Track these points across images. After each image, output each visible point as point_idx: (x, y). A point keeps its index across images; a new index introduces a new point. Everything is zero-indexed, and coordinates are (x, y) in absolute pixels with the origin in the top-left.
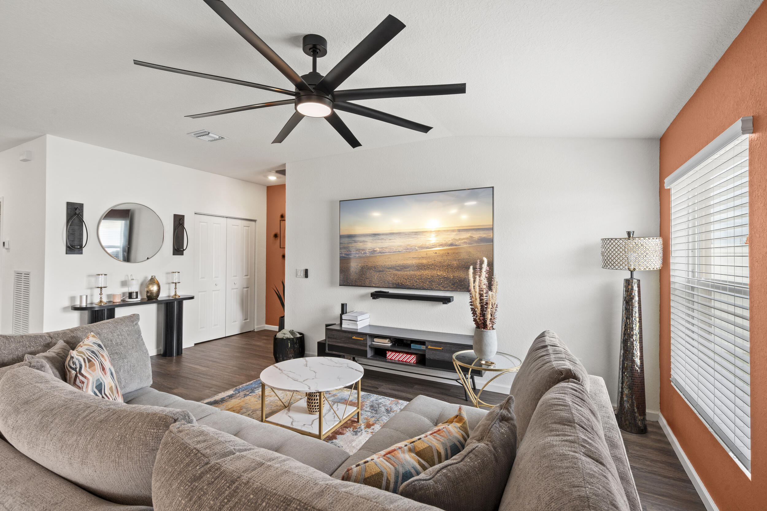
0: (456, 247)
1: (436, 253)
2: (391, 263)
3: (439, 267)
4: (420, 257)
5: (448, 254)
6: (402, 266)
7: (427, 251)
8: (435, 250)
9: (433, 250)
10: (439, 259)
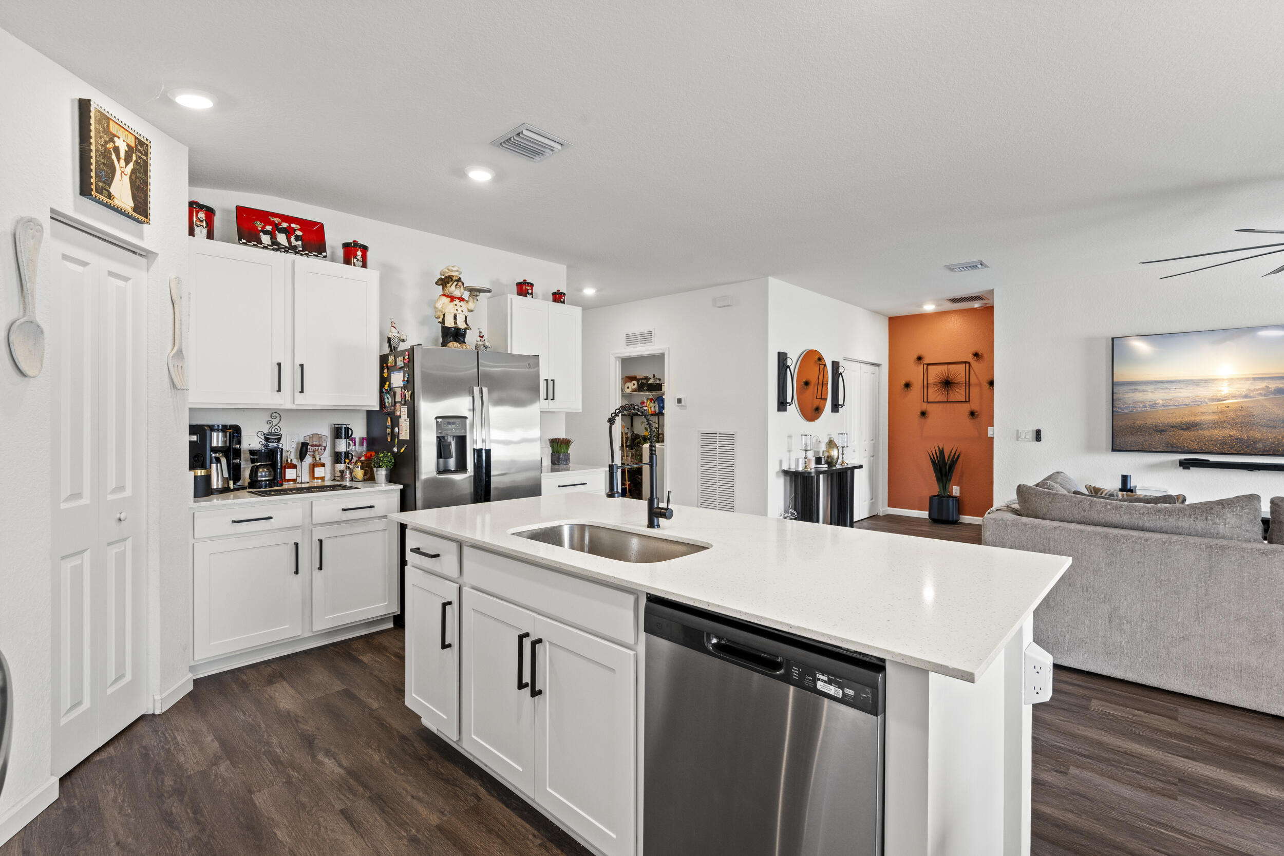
0: (1251, 399)
1: (1228, 407)
2: (1177, 421)
3: (1232, 425)
4: (1210, 411)
5: (1242, 408)
6: (1189, 424)
7: (1218, 404)
8: (1227, 403)
9: (1225, 403)
10: (1232, 415)
